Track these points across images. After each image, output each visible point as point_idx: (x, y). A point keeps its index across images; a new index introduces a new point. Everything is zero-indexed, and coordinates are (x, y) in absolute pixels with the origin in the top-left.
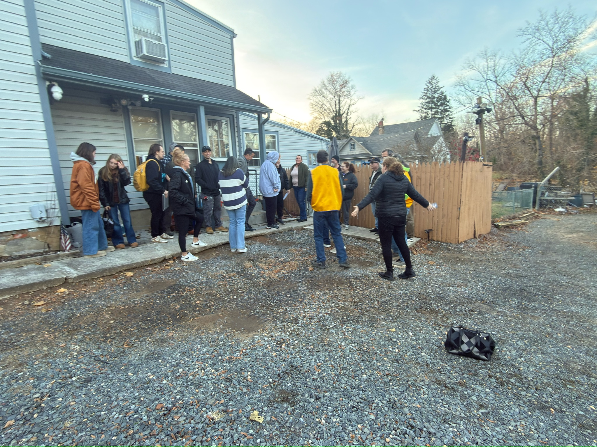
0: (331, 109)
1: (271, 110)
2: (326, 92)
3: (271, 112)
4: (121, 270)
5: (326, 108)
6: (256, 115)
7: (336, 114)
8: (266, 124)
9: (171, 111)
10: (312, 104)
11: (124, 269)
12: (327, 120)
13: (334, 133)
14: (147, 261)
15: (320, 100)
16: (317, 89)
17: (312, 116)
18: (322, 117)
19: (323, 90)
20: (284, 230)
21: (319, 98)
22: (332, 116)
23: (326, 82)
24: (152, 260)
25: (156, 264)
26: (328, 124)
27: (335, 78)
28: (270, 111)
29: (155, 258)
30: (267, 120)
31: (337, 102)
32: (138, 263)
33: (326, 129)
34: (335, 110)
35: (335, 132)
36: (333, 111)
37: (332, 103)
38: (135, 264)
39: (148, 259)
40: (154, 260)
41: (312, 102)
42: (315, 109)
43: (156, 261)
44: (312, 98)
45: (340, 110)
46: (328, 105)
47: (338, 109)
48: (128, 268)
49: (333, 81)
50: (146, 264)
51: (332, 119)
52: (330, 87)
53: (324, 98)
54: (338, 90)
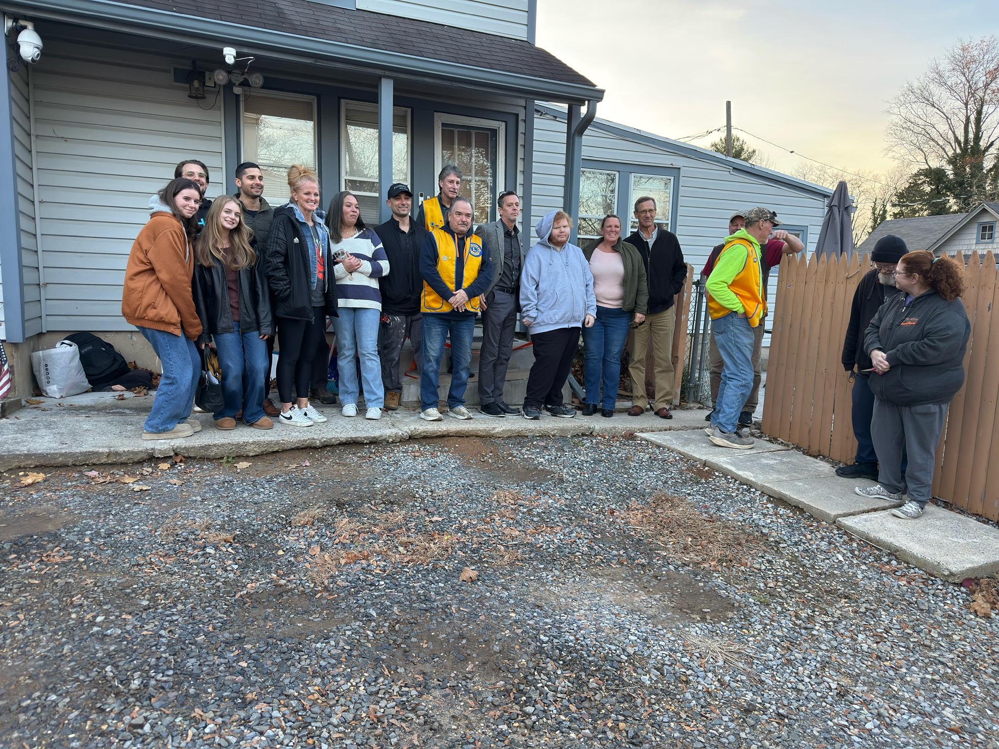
0: (950, 136)
1: (602, 92)
2: (939, 93)
3: (600, 99)
4: (22, 465)
5: (934, 135)
6: (564, 107)
7: (964, 150)
8: (587, 132)
9: (343, 101)
10: (896, 125)
11: (31, 463)
12: (935, 164)
13: (952, 201)
14: (97, 453)
15: (920, 112)
16: (916, 85)
17: (891, 154)
18: (921, 158)
19: (933, 87)
20: (562, 430)
21: (920, 108)
22: (951, 153)
23: (945, 65)
24: (109, 455)
25: (124, 464)
26: (936, 175)
27: (976, 53)
28: (598, 95)
29: (121, 450)
30: (589, 119)
31: (972, 118)
32: (72, 455)
33: (927, 189)
34: (962, 139)
35: (956, 197)
36: (959, 143)
37: (954, 121)
38: (61, 455)
39: (101, 450)
40: (117, 454)
41: (896, 119)
42: (903, 139)
43: (124, 459)
44: (896, 110)
45: (977, 138)
46: (943, 127)
47: (971, 136)
48: (42, 462)
49: (964, 64)
50: (94, 461)
51: (952, 161)
52: (955, 79)
53: (930, 108)
54: (980, 84)
